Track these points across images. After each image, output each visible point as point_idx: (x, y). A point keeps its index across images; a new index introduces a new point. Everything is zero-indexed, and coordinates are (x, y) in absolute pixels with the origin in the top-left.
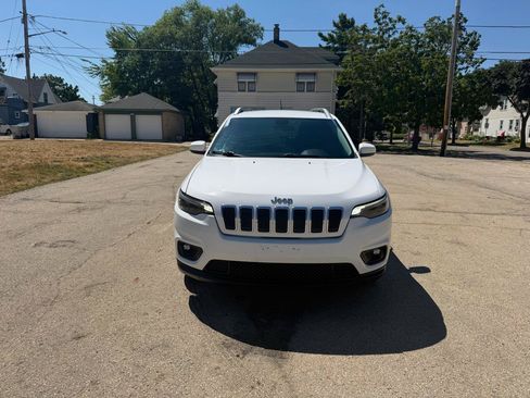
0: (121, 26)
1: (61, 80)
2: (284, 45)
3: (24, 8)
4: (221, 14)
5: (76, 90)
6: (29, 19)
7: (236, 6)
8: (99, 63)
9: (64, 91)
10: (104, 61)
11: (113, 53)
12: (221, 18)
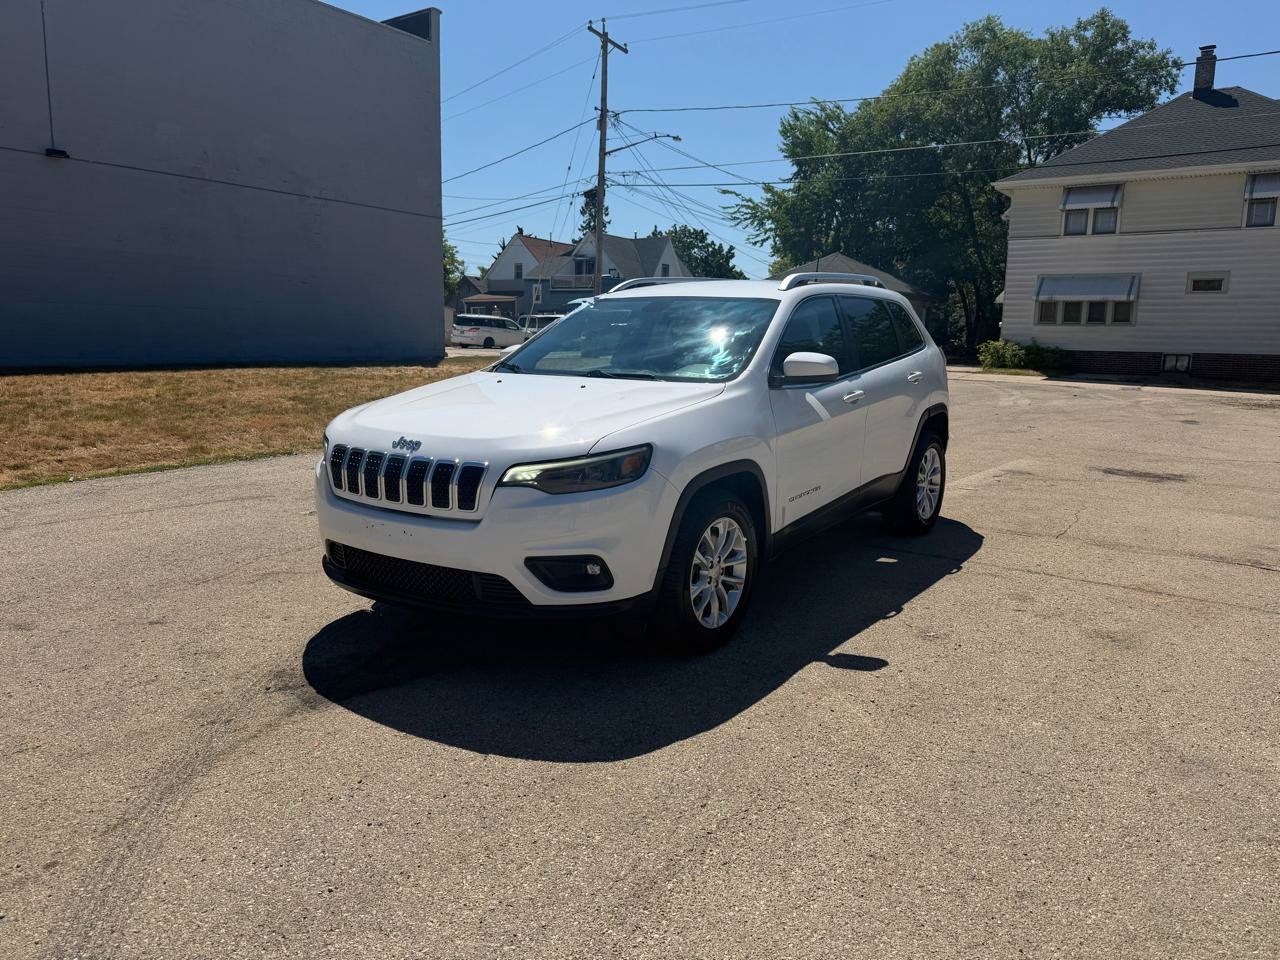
0: (812, 107)
1: (701, 236)
2: (1226, 100)
3: (604, 99)
4: (1058, 41)
5: (730, 255)
6: (610, 121)
7: (1103, 16)
8: (759, 196)
9: (705, 261)
10: (768, 188)
11: (789, 169)
12: (1057, 51)
